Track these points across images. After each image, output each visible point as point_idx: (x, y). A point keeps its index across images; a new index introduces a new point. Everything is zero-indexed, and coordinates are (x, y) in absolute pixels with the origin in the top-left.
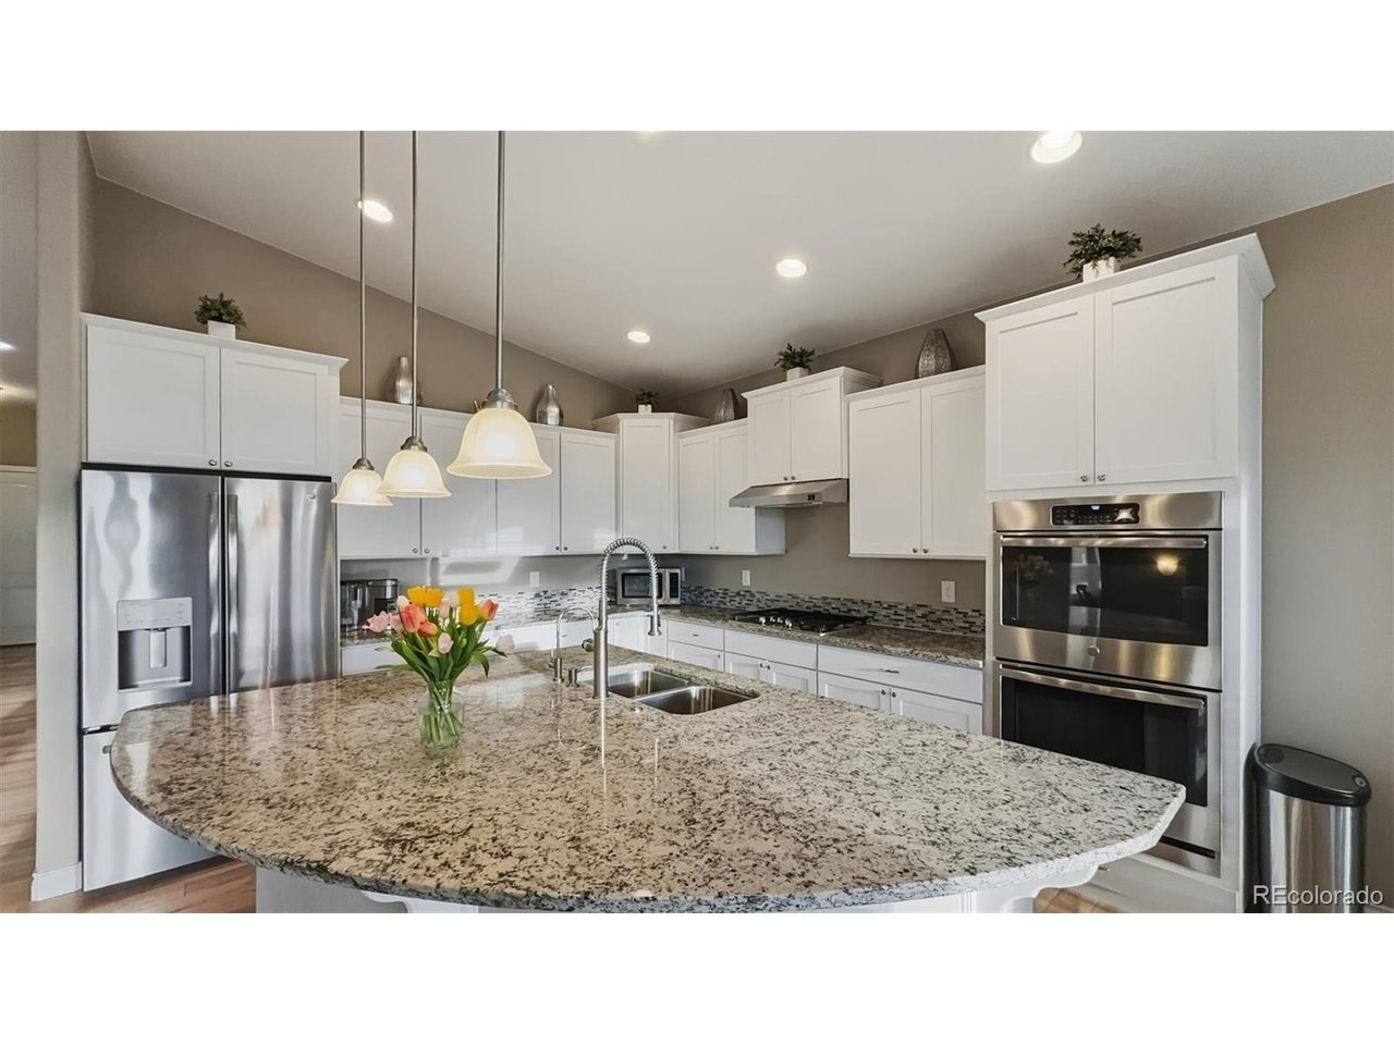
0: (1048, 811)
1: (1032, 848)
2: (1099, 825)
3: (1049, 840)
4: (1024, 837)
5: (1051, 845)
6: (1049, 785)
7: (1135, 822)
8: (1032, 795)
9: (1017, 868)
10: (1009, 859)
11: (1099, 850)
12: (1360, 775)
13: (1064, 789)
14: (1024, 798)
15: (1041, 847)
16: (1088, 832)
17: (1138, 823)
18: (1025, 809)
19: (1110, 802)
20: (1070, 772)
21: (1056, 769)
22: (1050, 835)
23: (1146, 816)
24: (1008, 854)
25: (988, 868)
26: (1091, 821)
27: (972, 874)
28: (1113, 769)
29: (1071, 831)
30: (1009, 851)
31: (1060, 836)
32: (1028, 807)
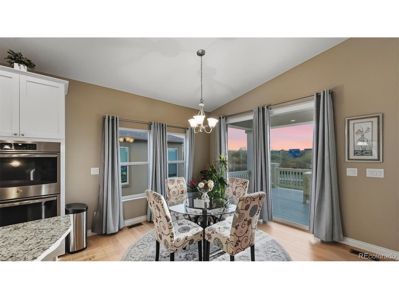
0: (43, 234)
1: (47, 243)
2: (59, 230)
3: (50, 240)
4: (42, 243)
5: (52, 240)
6: (35, 229)
7: (66, 225)
8: (33, 234)
9: (48, 249)
10: (43, 249)
11: (64, 234)
12: (85, 205)
13: (42, 228)
14: (31, 236)
15: (49, 242)
16: (58, 233)
17: (67, 225)
18: (35, 238)
19: (57, 225)
20: (39, 224)
21: (33, 225)
22: (49, 238)
23: (67, 223)
24: (42, 249)
25: (39, 255)
26: (56, 230)
27: (36, 259)
28: (50, 218)
29: (53, 235)
30: (41, 248)
31: (52, 237)
32: (35, 237)
